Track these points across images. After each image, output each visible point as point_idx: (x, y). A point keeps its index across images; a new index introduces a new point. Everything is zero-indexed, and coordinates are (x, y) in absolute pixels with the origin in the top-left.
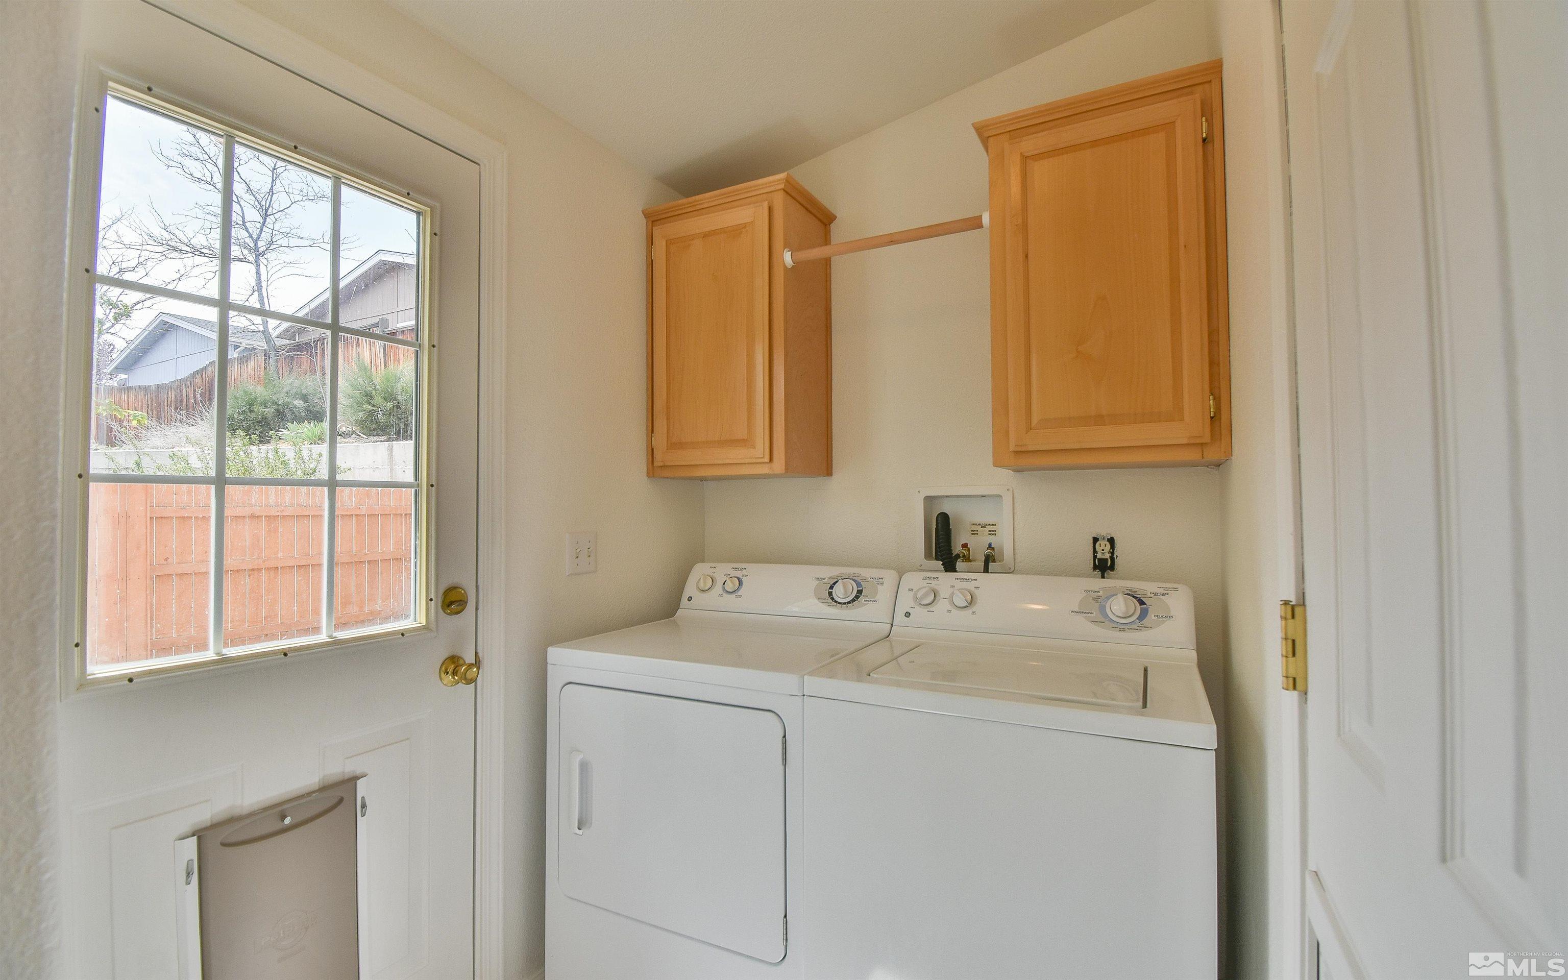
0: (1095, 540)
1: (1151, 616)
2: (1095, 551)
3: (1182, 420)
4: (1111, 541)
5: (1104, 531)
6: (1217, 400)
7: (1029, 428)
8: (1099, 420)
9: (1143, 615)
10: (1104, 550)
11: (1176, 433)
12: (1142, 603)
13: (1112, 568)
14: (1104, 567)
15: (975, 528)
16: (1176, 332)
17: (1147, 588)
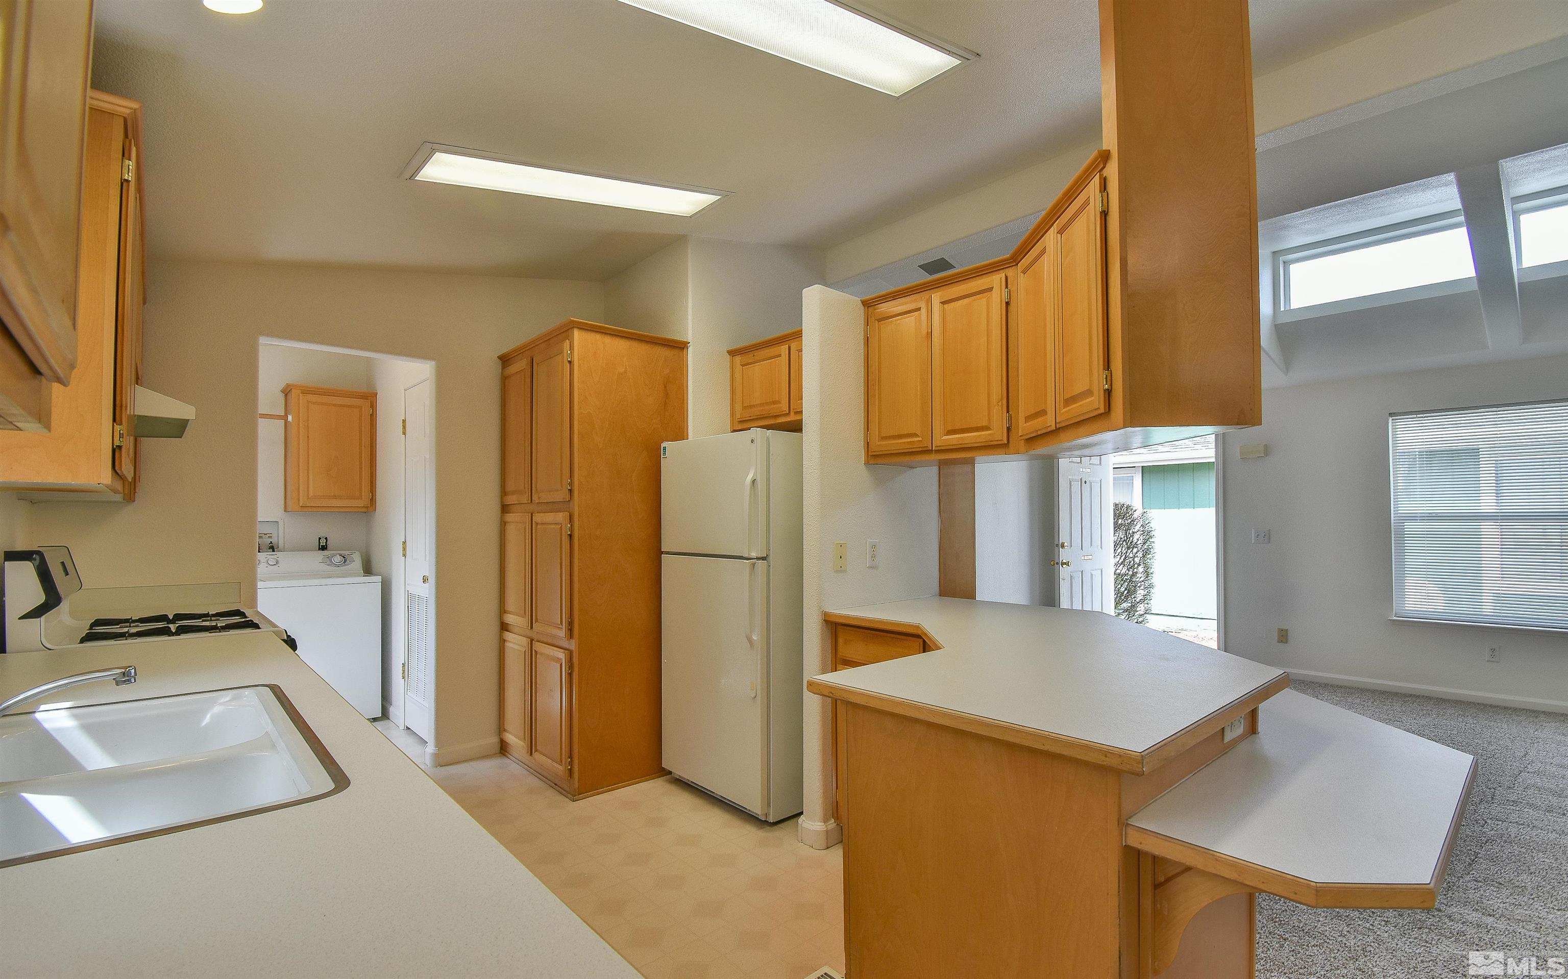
0: (320, 538)
1: (348, 561)
2: (319, 543)
3: (362, 499)
4: (326, 538)
5: (323, 535)
6: (372, 494)
7: (308, 498)
8: (334, 497)
9: (345, 561)
10: (323, 543)
11: (360, 503)
12: (344, 558)
13: (326, 549)
14: (324, 548)
15: (261, 535)
16: (361, 472)
17: (346, 553)
